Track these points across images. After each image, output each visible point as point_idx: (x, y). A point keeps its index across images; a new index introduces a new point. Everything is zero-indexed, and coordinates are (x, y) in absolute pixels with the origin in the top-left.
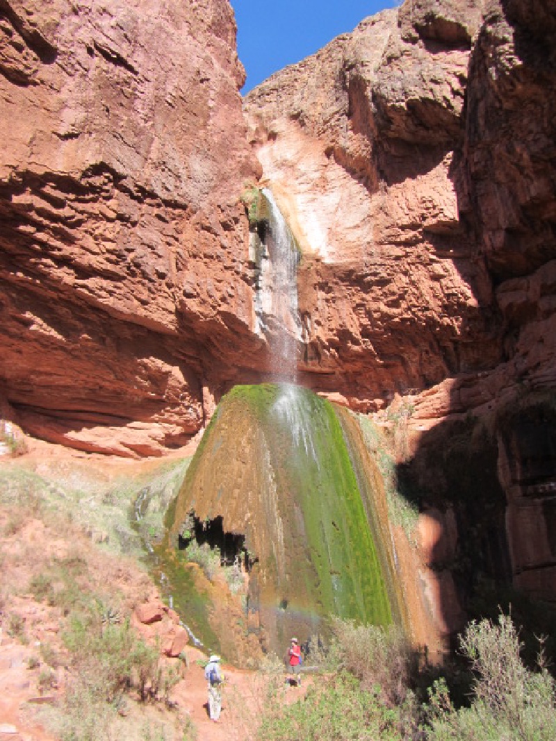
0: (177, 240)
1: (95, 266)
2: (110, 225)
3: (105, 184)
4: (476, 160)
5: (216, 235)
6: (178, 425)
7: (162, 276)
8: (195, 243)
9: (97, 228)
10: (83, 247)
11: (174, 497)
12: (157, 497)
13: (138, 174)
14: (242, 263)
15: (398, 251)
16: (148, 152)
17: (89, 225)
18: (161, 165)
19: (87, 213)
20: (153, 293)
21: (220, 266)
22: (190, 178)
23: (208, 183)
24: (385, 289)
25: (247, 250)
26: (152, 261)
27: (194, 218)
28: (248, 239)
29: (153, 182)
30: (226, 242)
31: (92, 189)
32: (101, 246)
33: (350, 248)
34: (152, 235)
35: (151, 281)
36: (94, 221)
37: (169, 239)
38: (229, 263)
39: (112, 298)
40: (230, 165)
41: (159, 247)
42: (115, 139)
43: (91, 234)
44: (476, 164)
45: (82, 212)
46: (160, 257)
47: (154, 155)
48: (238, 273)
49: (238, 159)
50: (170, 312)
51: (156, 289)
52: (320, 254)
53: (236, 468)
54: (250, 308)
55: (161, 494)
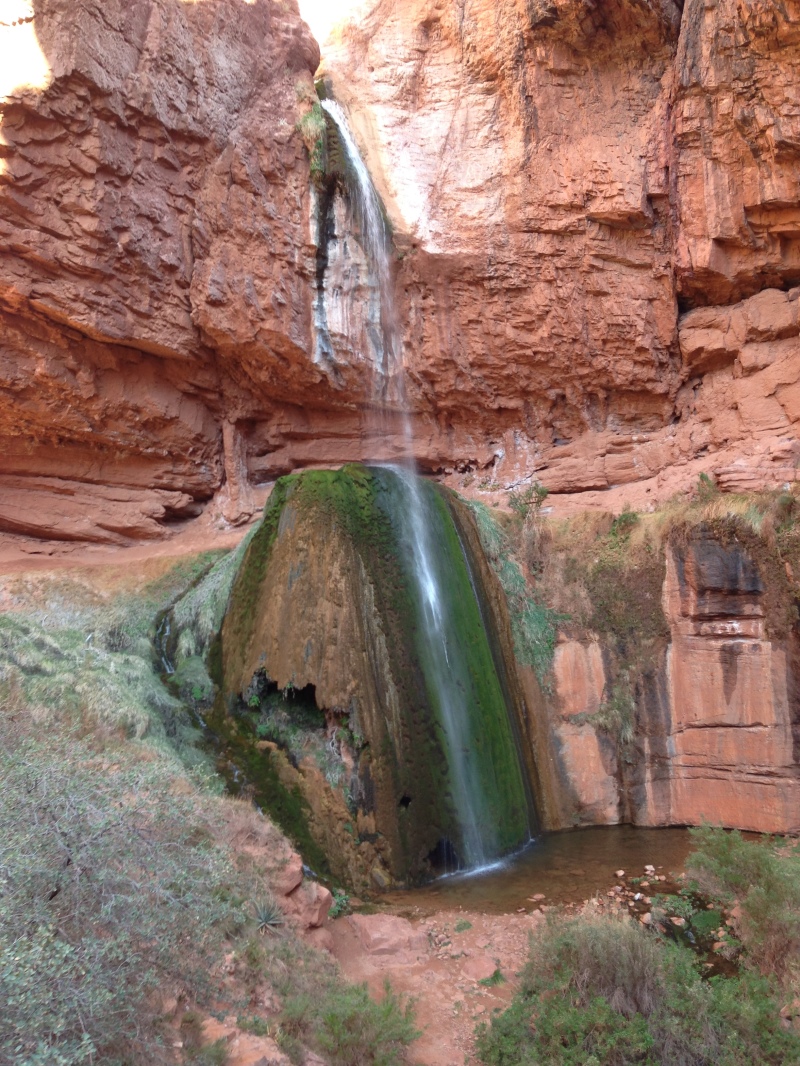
0: (192, 201)
1: (65, 261)
2: (89, 185)
3: (79, 110)
4: (686, 114)
5: (256, 194)
6: (184, 491)
7: (171, 269)
8: (223, 210)
9: (67, 191)
10: (44, 230)
11: (216, 631)
12: (188, 631)
13: (130, 86)
14: (300, 248)
15: (542, 245)
16: (143, 37)
17: (54, 188)
18: (164, 63)
19: (51, 166)
20: (158, 299)
21: (263, 252)
22: (213, 85)
23: (238, 90)
24: (516, 302)
25: (307, 224)
26: (155, 245)
27: (218, 162)
28: (308, 203)
29: (154, 99)
30: (270, 207)
31: (59, 119)
32: (75, 225)
33: (468, 229)
34: (153, 198)
35: (155, 279)
36: (60, 180)
37: (180, 202)
38: (278, 248)
39: (93, 315)
40: (271, 48)
41: (165, 219)
42: (93, 20)
43: (57, 203)
44: (687, 119)
45: (41, 166)
46: (166, 235)
47: (153, 44)
48: (291, 264)
49: (283, 35)
50: (183, 328)
51: (162, 293)
52: (418, 236)
53: (328, 614)
54: (308, 322)
55: (194, 625)
